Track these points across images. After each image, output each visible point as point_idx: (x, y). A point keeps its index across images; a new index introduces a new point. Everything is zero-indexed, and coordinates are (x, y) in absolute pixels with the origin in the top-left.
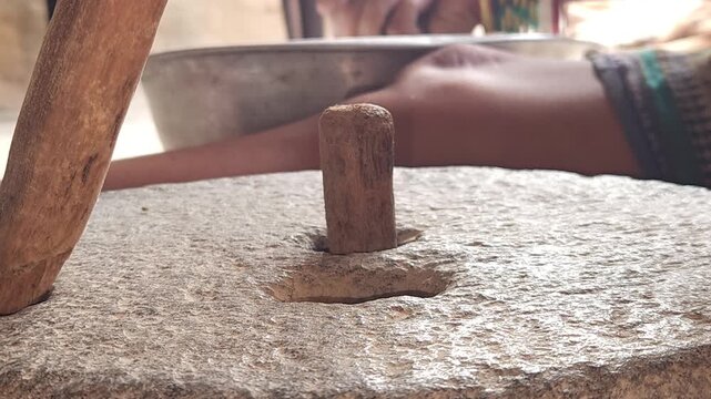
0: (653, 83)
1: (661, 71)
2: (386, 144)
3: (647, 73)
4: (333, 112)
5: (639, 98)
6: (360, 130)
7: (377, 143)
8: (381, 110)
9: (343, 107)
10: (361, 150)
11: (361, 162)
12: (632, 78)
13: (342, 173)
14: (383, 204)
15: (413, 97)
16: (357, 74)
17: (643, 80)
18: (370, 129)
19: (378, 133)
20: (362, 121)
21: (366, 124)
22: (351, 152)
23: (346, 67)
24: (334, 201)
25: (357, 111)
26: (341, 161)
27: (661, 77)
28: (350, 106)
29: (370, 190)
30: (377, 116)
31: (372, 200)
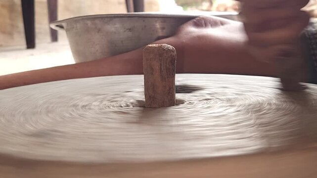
2: (172, 62)
4: (150, 47)
6: (161, 55)
7: (168, 61)
8: (171, 47)
11: (161, 69)
13: (152, 74)
18: (165, 55)
20: (162, 51)
22: (156, 65)
23: (158, 25)
24: (149, 87)
26: (152, 69)
28: (157, 45)
29: (164, 83)
30: (169, 49)
31: (165, 87)
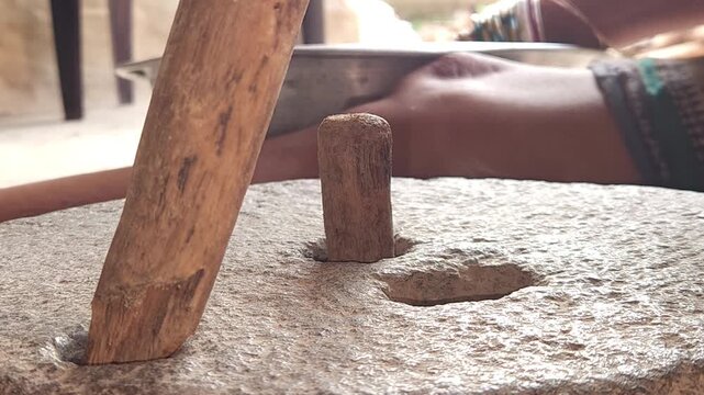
0: (652, 91)
1: (661, 79)
2: (383, 152)
3: (646, 81)
4: (331, 121)
5: (638, 104)
6: (357, 139)
7: (374, 152)
8: (379, 120)
9: (342, 117)
10: (358, 159)
11: (359, 170)
12: (632, 86)
13: (340, 181)
14: (380, 212)
15: (413, 108)
16: (363, 80)
17: (642, 88)
18: (367, 138)
19: (376, 143)
20: (359, 131)
21: (363, 135)
22: (348, 161)
23: (354, 73)
24: (334, 211)
25: (356, 120)
26: (338, 170)
27: (660, 84)
28: (349, 115)
29: (367, 199)
30: (375, 126)
31: (369, 208)
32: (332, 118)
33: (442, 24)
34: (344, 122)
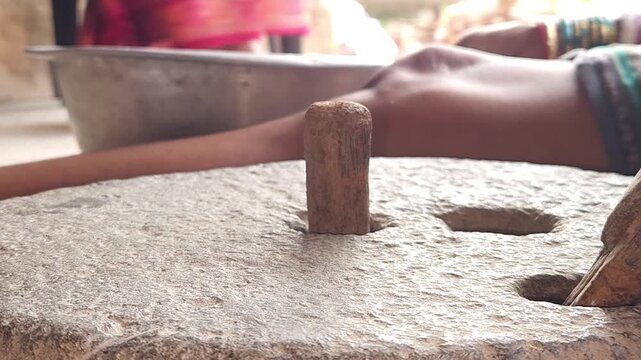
0: (627, 81)
2: (363, 137)
3: (622, 72)
4: (317, 107)
5: (615, 93)
6: (340, 125)
7: (355, 135)
8: (361, 108)
9: (327, 103)
10: (340, 143)
11: (340, 154)
12: (610, 76)
13: (322, 161)
14: (358, 192)
17: (617, 78)
18: (349, 123)
19: (357, 128)
20: (342, 116)
21: (345, 120)
22: (331, 144)
24: (316, 189)
25: (339, 107)
26: (323, 152)
27: (635, 76)
28: (333, 102)
29: (347, 180)
30: (357, 113)
31: (348, 188)
32: (318, 104)
33: (409, 22)
34: (329, 108)
